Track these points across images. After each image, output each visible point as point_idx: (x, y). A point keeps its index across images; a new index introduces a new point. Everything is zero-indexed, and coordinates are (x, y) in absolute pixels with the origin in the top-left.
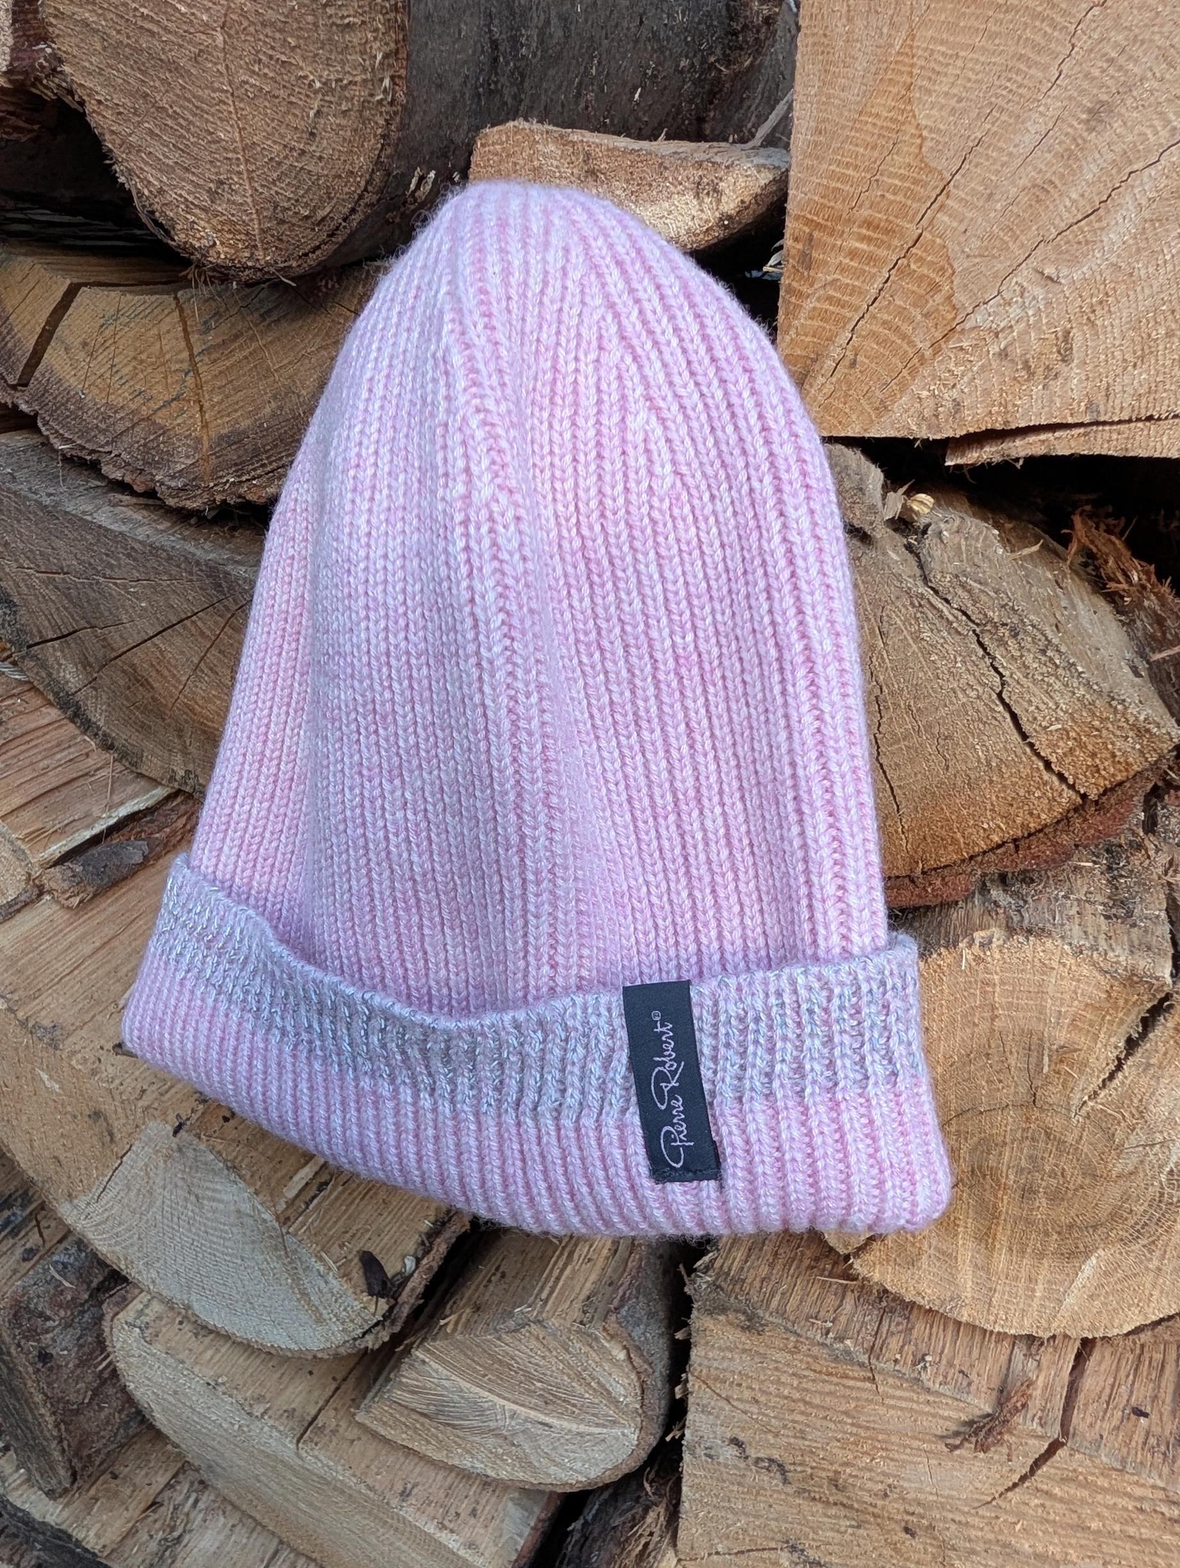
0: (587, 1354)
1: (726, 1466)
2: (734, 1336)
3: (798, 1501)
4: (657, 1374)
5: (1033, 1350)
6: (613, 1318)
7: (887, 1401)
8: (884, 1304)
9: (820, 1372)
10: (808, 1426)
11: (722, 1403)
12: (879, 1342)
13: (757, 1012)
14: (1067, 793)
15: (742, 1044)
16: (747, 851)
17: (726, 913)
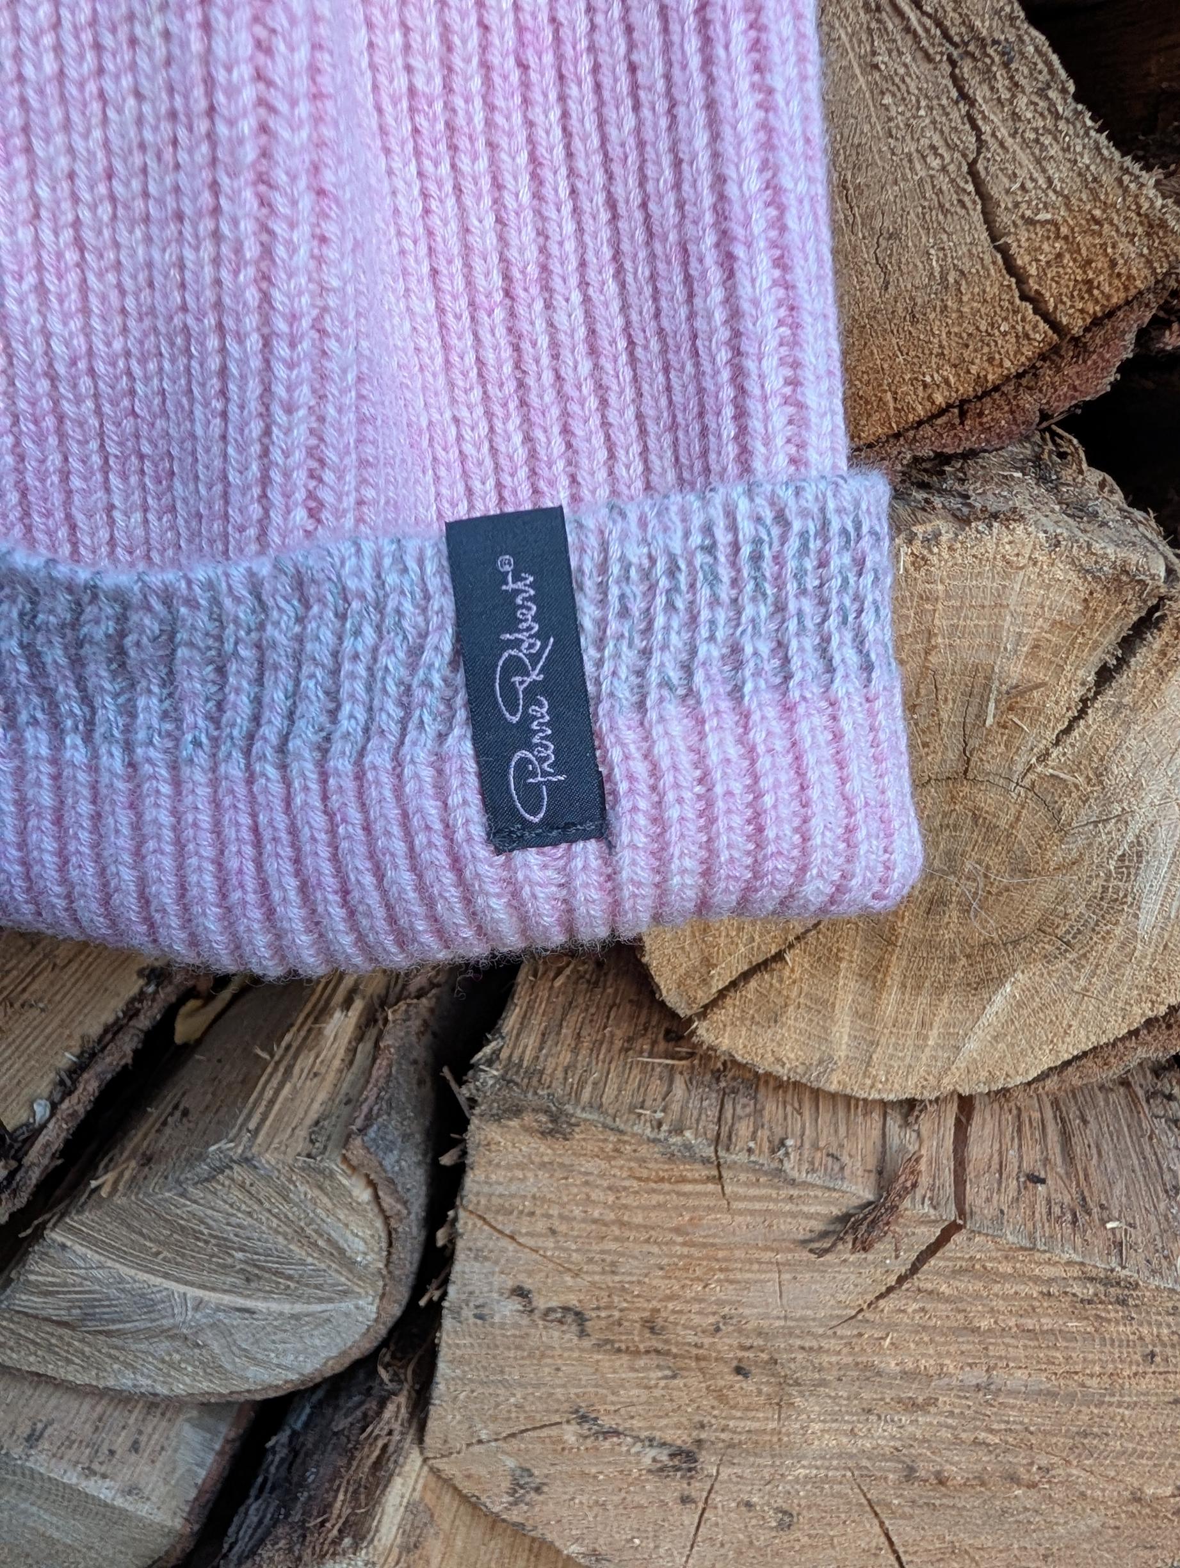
0: (314, 1201)
1: (502, 1326)
2: (529, 1146)
3: (596, 1356)
4: (412, 1216)
5: (911, 1119)
6: (358, 1142)
7: (736, 1205)
8: (723, 1084)
9: (647, 1180)
10: (622, 1255)
11: (505, 1243)
12: (725, 1131)
13: (672, 559)
14: (1043, 326)
15: (648, 616)
16: (624, 358)
17: (584, 462)
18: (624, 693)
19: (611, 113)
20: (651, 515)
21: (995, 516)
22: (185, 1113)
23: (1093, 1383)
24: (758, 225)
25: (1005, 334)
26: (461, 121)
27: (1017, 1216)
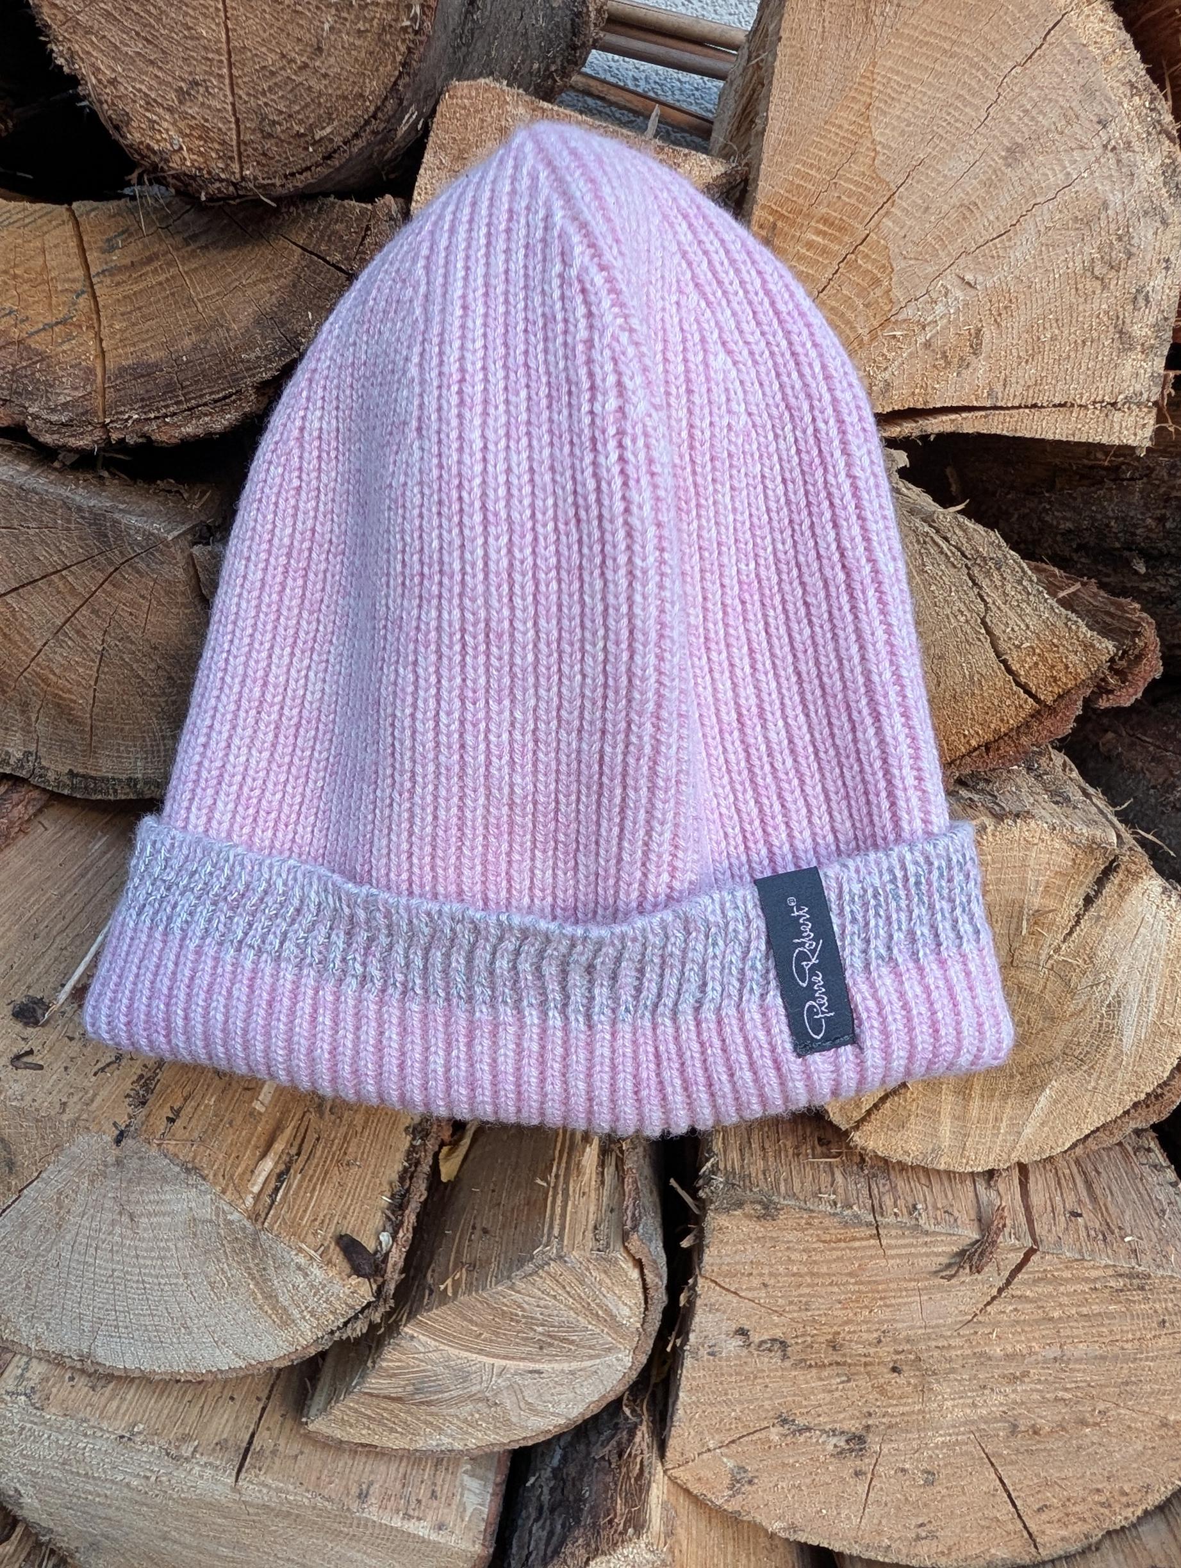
0: (601, 1282)
1: (728, 1359)
2: (749, 1228)
4: (664, 1286)
5: (993, 1183)
6: (634, 1236)
7: (889, 1252)
9: (830, 1242)
10: (813, 1296)
11: (730, 1297)
12: (876, 1203)
13: (875, 889)
14: (1030, 700)
15: (866, 918)
16: (812, 757)
17: (794, 816)
18: (859, 964)
19: (795, 626)
20: (861, 866)
21: (1017, 816)
23: (1129, 1346)
24: (893, 698)
25: (1008, 706)
26: (712, 635)
27: (1069, 1239)
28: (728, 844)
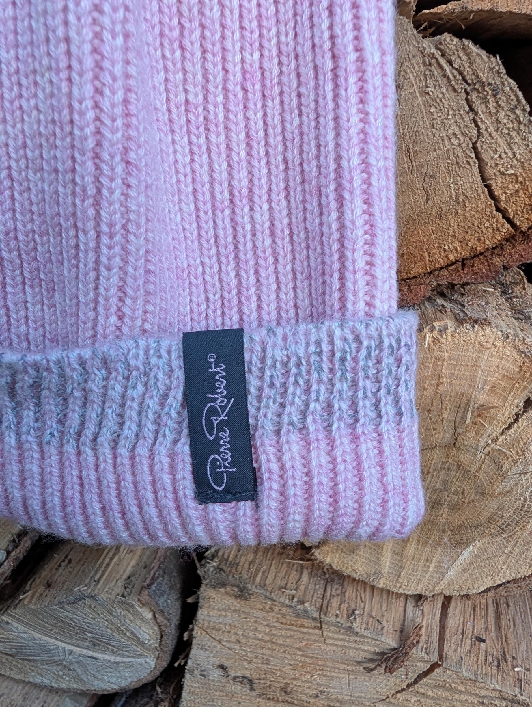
0: (124, 616)
1: (213, 681)
2: (229, 601)
3: (258, 700)
4: (173, 626)
5: (419, 604)
6: (146, 592)
7: (328, 641)
8: (327, 576)
9: (286, 624)
10: (272, 656)
11: (215, 643)
12: (325, 603)
13: (299, 358)
14: (507, 225)
15: (284, 385)
16: (287, 239)
17: (265, 290)
18: (270, 427)
19: (288, 117)
20: (289, 334)
21: (476, 322)
22: (70, 562)
24: (357, 182)
25: (487, 228)
26: (211, 117)
27: (469, 661)
28: (208, 307)
